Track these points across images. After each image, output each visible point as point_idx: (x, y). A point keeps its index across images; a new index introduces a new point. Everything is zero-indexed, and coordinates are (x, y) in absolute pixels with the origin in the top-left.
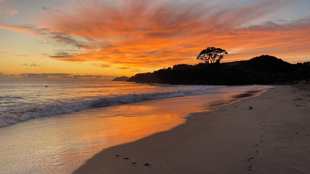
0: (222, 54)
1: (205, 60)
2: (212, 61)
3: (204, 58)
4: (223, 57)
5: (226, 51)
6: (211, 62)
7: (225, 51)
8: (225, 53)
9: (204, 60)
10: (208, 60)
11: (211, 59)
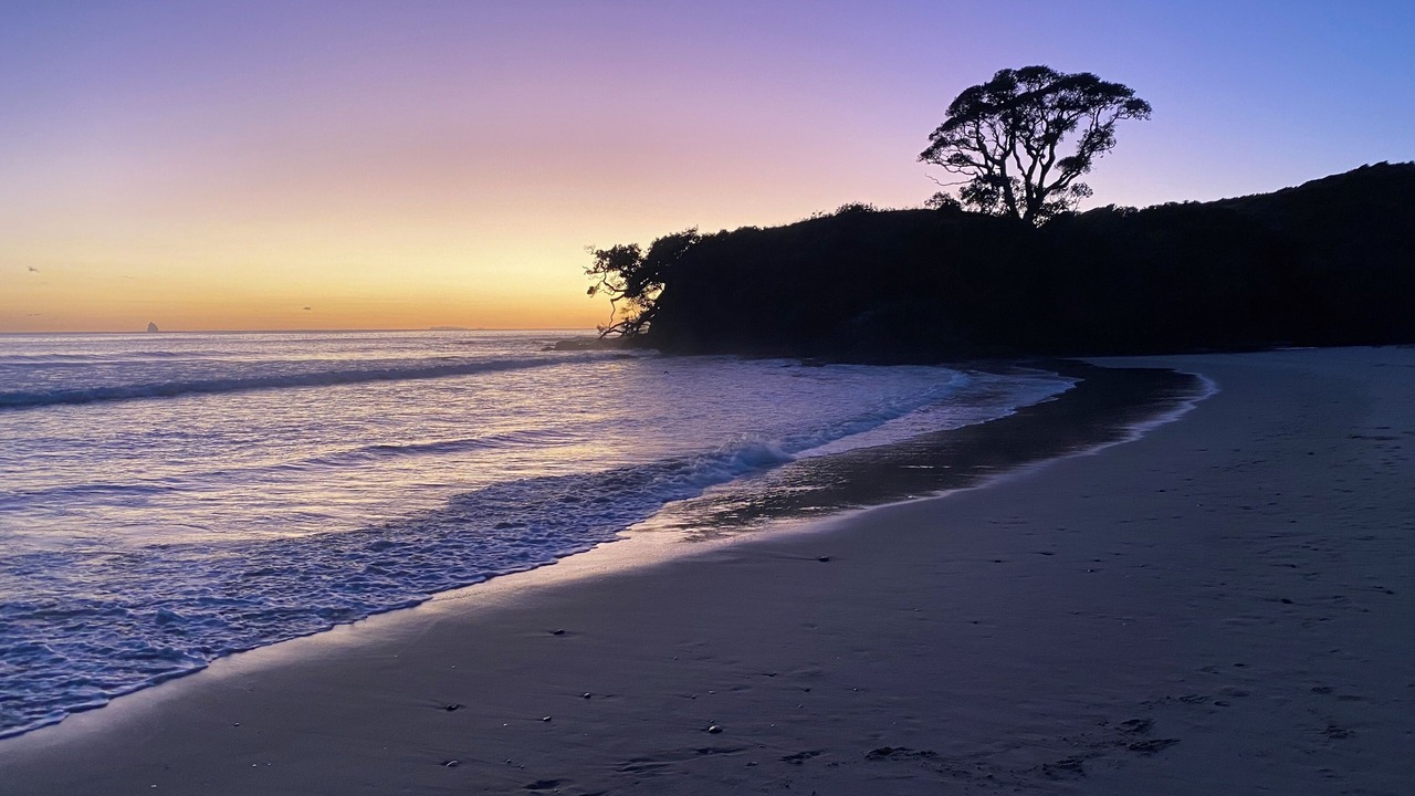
0: (1104, 116)
1: (986, 166)
2: (1032, 169)
3: (975, 149)
4: (1115, 136)
5: (1136, 96)
6: (1028, 178)
7: (1127, 93)
8: (1129, 108)
9: (978, 166)
10: (1001, 164)
11: (1027, 161)
